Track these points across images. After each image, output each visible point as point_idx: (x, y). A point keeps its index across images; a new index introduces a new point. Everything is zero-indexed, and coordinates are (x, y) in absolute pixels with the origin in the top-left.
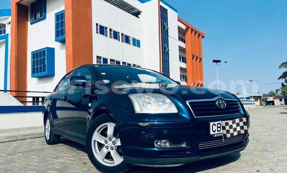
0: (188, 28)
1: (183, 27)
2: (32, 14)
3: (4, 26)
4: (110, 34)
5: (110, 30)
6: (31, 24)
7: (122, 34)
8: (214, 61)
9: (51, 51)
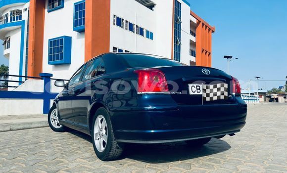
0: (199, 22)
1: (195, 21)
2: (49, 2)
3: (20, 12)
4: (126, 26)
5: (127, 22)
6: (49, 12)
7: (137, 26)
8: (225, 57)
9: (68, 40)
